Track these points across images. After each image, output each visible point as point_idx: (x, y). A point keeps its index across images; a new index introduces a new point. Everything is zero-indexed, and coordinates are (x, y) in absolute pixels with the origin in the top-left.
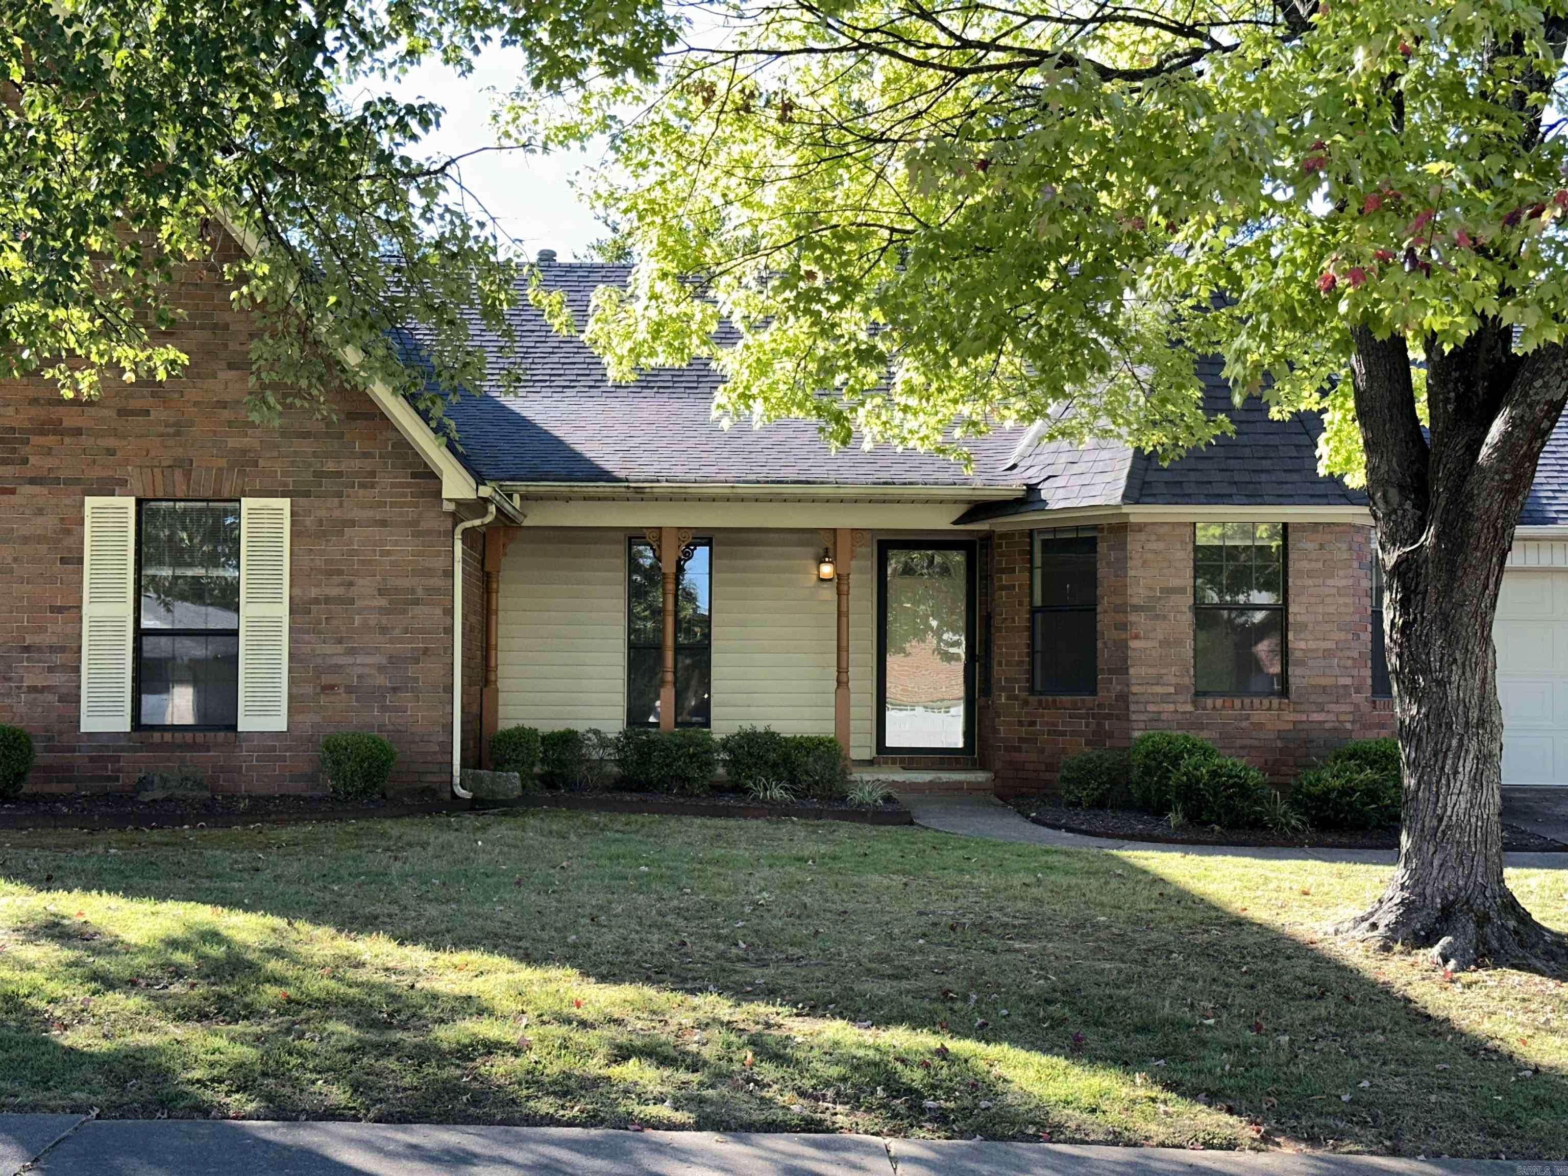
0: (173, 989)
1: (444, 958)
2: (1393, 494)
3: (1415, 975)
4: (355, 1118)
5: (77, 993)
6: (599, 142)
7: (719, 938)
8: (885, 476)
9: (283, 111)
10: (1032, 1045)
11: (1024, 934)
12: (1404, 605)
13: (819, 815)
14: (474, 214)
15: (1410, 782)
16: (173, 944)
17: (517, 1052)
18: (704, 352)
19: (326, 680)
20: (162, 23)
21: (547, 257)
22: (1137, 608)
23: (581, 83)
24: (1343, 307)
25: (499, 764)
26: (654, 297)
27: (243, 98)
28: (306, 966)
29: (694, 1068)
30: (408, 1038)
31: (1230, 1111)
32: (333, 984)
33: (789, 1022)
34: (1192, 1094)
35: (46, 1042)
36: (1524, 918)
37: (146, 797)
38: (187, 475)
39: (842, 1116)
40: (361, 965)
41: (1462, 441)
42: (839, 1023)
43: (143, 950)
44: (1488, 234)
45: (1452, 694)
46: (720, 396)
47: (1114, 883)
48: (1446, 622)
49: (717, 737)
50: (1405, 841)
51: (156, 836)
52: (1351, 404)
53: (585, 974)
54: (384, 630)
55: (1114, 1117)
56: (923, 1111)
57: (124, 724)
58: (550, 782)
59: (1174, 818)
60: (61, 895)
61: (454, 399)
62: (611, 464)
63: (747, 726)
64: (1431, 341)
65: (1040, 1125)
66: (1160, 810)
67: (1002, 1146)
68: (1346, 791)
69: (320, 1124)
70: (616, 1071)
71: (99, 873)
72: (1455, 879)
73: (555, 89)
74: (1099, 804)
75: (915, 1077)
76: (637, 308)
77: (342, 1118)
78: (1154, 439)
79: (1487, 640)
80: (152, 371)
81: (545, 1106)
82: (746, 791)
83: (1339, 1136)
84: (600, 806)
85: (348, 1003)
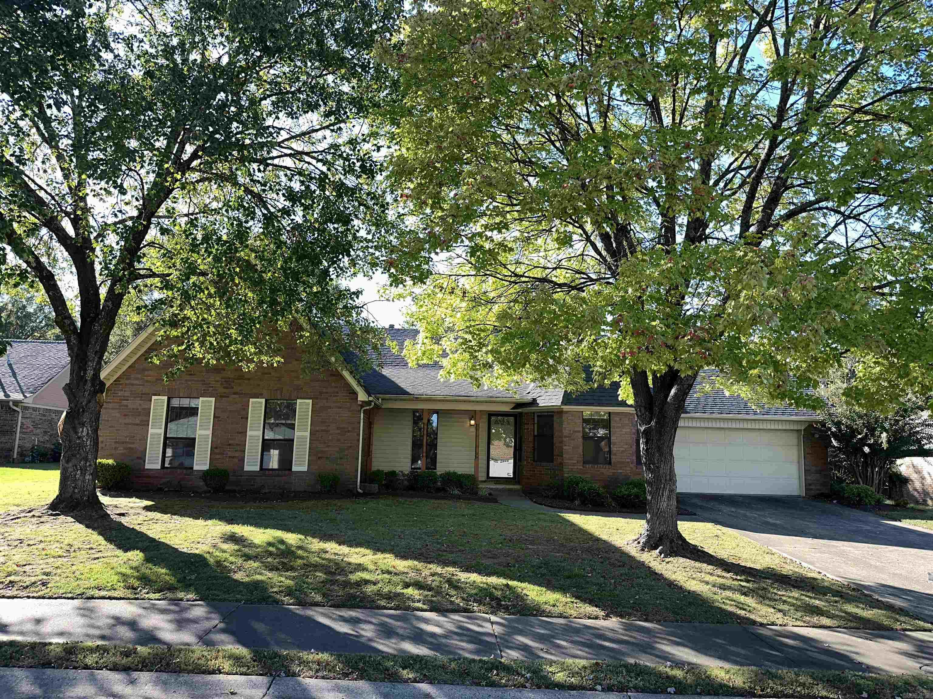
0: (269, 560)
1: (353, 550)
2: (642, 409)
3: (652, 559)
4: (324, 606)
5: (240, 561)
6: (409, 299)
7: (438, 543)
8: (490, 395)
9: (317, 293)
10: (535, 584)
11: (532, 543)
12: (647, 443)
13: (469, 499)
14: (371, 319)
15: (649, 498)
16: (270, 544)
17: (375, 584)
18: (438, 359)
19: (319, 455)
20: (282, 266)
21: (392, 326)
22: (566, 437)
23: (404, 286)
24: (627, 362)
25: (372, 481)
26: (423, 344)
27: (305, 288)
28: (310, 552)
29: (430, 590)
30: (341, 578)
31: (596, 606)
32: (318, 559)
33: (459, 574)
34: (584, 600)
35: (229, 577)
36: (684, 540)
37: (264, 491)
38: (281, 392)
39: (475, 607)
40: (327, 552)
41: (662, 395)
42: (475, 575)
43: (260, 546)
44: (670, 342)
45: (661, 472)
46: (441, 372)
47: (559, 525)
48: (659, 449)
49: (438, 473)
50: (648, 516)
51: (265, 505)
52: (629, 380)
53: (396, 556)
54: (339, 440)
55: (560, 609)
56: (501, 605)
57: (257, 468)
58: (387, 486)
59: (577, 502)
60: (236, 526)
61: (363, 374)
62: (409, 390)
63: (447, 470)
64: (654, 373)
65: (537, 611)
66: (572, 500)
67: (525, 618)
68: (629, 496)
69: (313, 608)
70: (405, 591)
71: (248, 518)
72: (663, 528)
73: (397, 287)
74: (554, 497)
75: (498, 593)
76: (418, 346)
77: (320, 606)
78: (570, 388)
79: (672, 454)
80: (272, 364)
81: (383, 603)
82: (447, 491)
83: (630, 615)
84: (402, 495)
85: (323, 566)
